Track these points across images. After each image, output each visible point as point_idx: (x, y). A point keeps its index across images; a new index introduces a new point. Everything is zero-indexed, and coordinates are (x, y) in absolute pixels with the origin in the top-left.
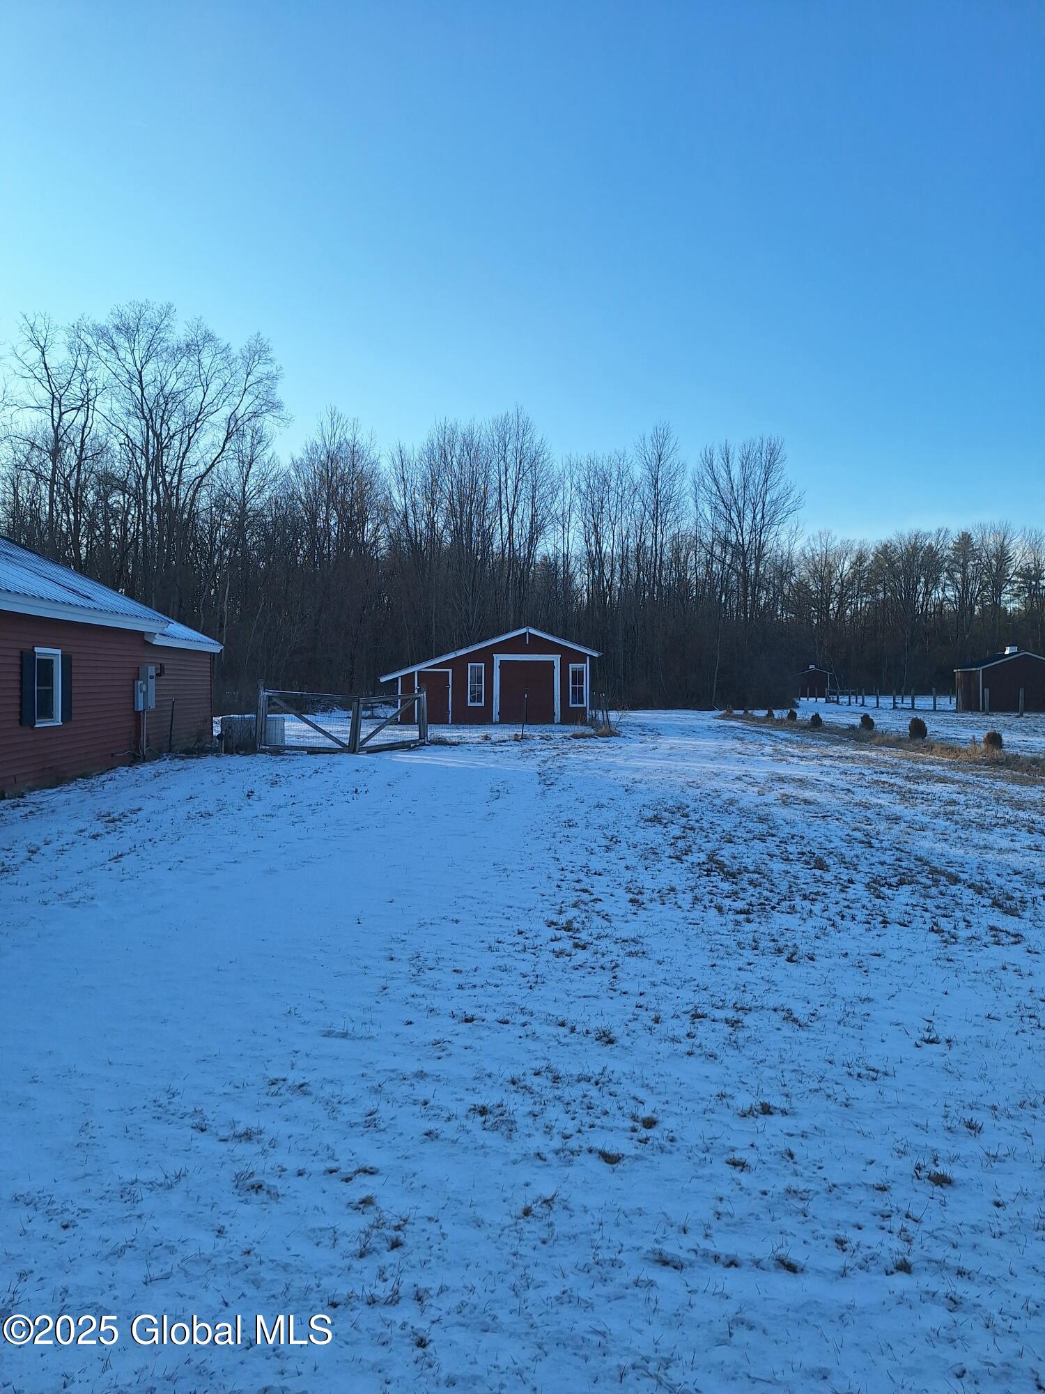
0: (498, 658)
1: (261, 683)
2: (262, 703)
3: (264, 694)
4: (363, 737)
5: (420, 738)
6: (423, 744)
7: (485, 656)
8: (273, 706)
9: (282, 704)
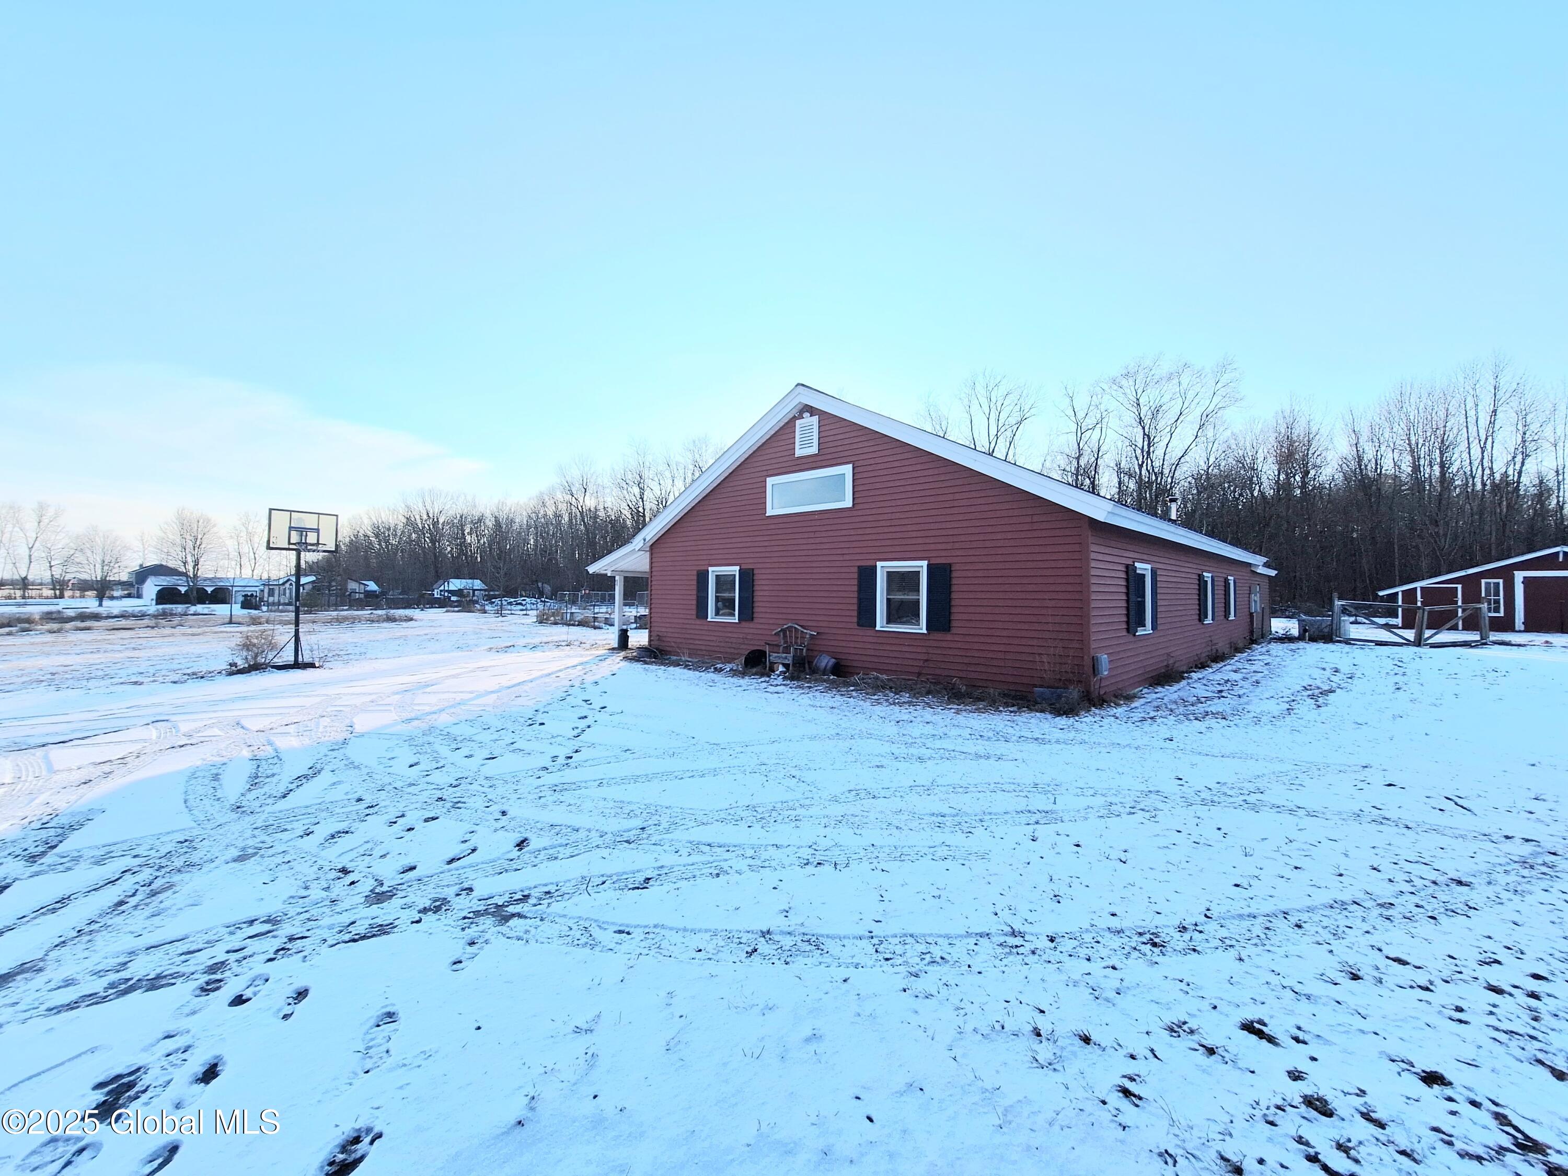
0: (1519, 576)
1: (1335, 595)
2: (1336, 609)
3: (1338, 603)
4: (1426, 636)
5: (1482, 639)
6: (1485, 644)
7: (1507, 574)
8: (1344, 611)
9: (1352, 610)
